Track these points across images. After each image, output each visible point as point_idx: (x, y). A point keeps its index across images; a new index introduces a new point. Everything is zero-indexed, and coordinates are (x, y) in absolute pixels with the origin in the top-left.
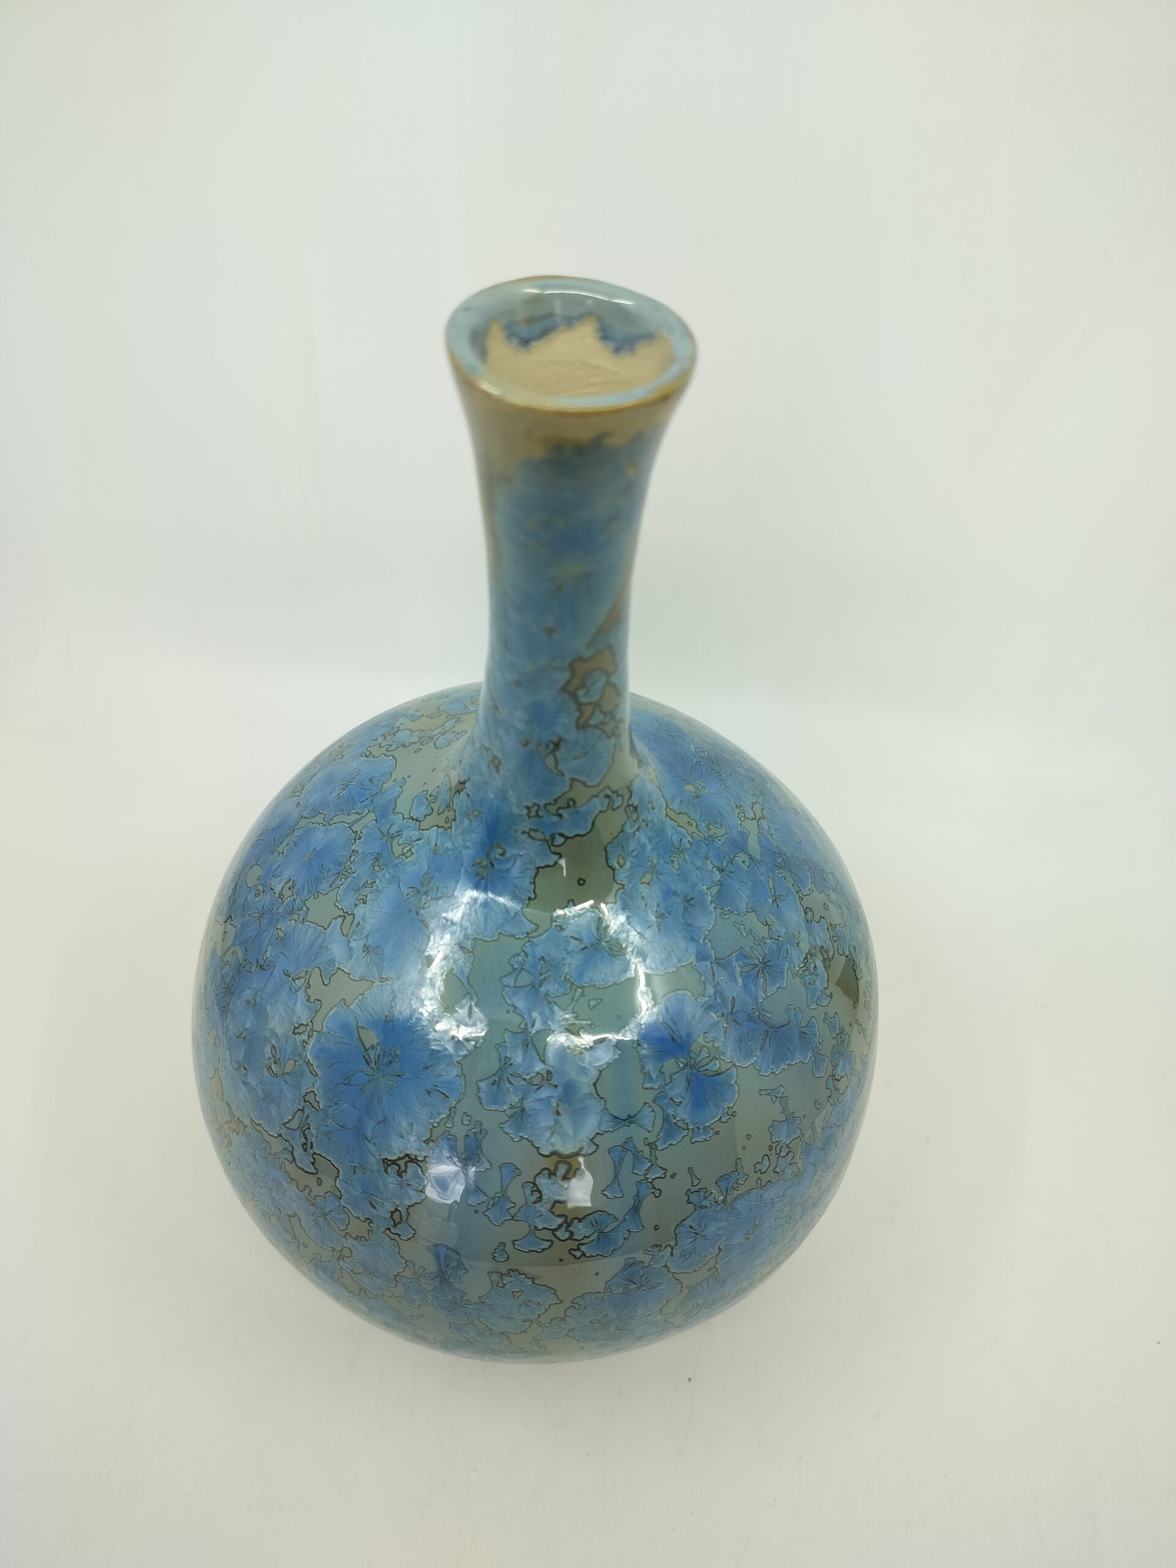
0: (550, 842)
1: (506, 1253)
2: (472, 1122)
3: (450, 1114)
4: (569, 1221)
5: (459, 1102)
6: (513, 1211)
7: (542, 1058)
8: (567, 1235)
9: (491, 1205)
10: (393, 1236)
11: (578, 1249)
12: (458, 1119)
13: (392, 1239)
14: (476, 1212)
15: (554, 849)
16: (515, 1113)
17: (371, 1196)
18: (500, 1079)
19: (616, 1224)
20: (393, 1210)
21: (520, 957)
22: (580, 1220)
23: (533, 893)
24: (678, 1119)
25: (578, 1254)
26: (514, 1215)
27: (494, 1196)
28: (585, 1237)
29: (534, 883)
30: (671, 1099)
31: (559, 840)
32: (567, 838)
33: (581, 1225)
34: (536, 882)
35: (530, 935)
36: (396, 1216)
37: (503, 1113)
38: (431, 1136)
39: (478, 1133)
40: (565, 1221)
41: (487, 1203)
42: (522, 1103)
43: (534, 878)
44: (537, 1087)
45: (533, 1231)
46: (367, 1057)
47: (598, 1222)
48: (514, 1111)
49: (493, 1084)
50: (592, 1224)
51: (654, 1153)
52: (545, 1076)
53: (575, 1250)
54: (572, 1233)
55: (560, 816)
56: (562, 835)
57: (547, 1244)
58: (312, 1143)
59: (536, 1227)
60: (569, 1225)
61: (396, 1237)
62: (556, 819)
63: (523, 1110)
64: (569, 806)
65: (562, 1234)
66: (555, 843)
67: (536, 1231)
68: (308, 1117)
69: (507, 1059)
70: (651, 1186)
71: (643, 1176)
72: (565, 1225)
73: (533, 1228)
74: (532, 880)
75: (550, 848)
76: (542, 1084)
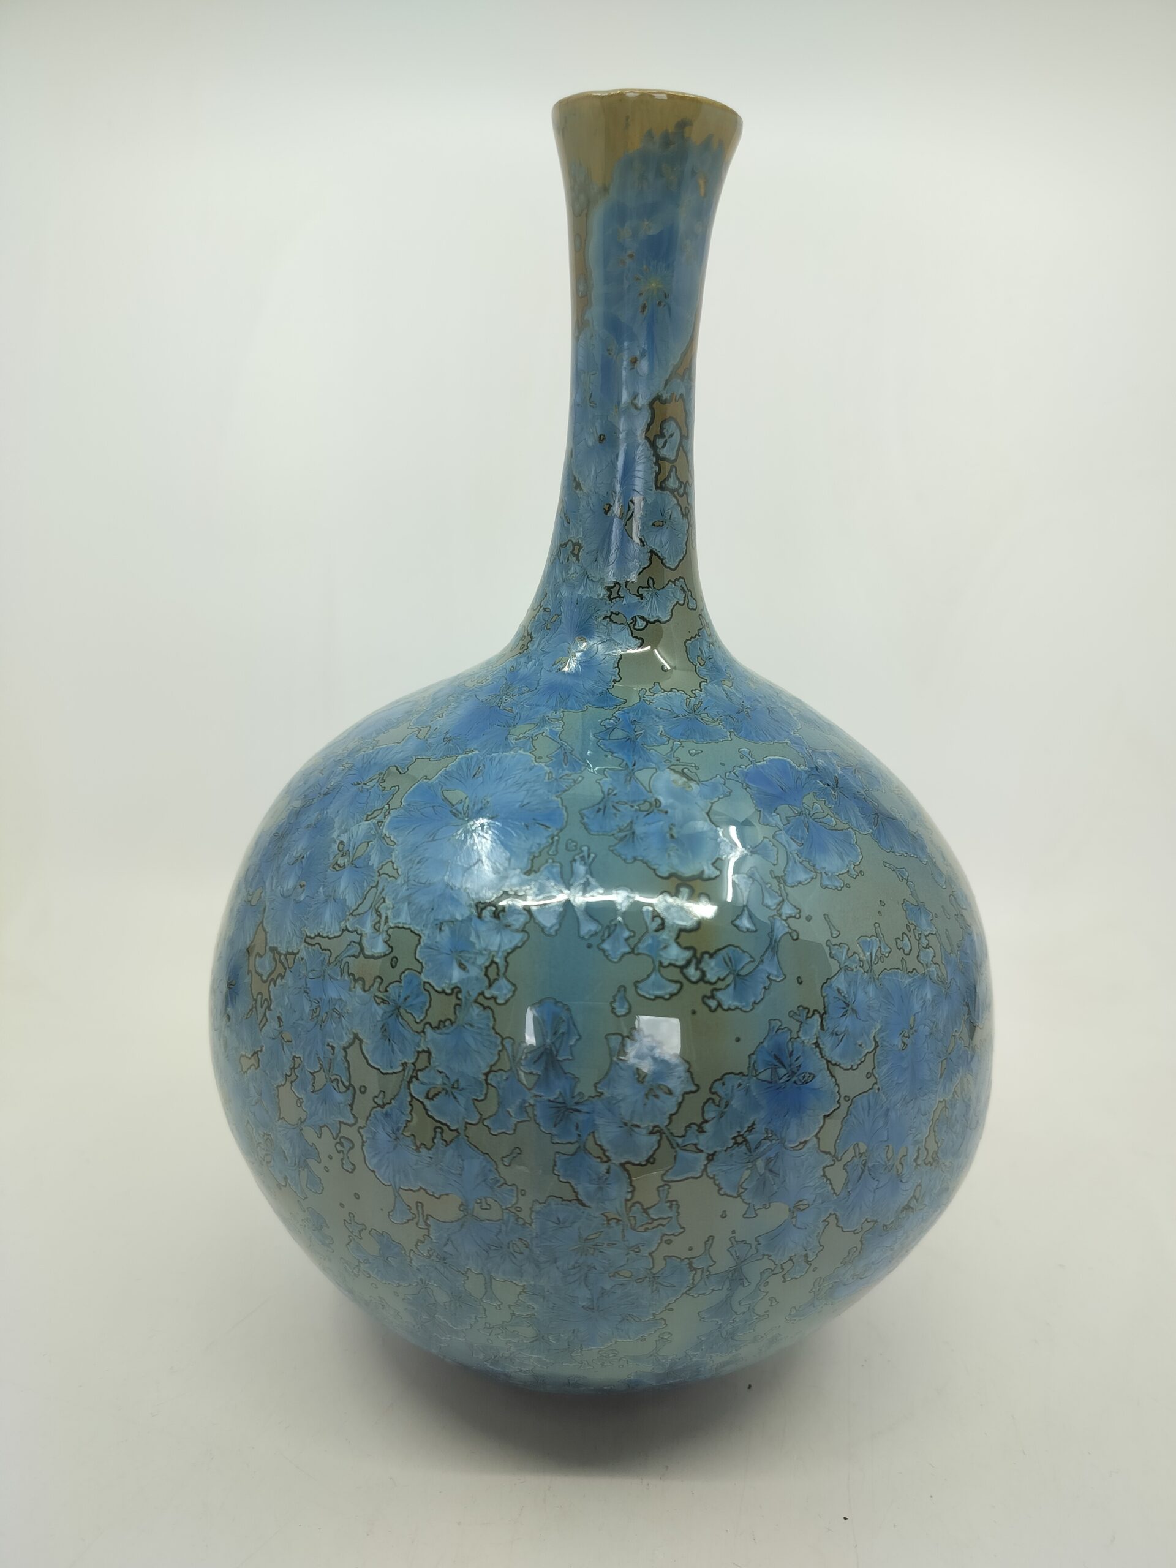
0: (632, 625)
1: (628, 1001)
2: (578, 847)
3: (552, 843)
4: (698, 955)
5: (561, 830)
6: (633, 942)
7: (648, 789)
8: (698, 974)
9: (606, 935)
10: (486, 1003)
11: (712, 997)
12: (562, 847)
14: (589, 946)
15: (636, 633)
16: (626, 836)
17: (462, 954)
18: (605, 807)
19: (753, 965)
20: (487, 964)
21: (612, 721)
22: (712, 956)
23: (618, 676)
24: (803, 859)
25: (713, 1004)
26: (634, 947)
27: (608, 924)
28: (719, 979)
29: (618, 667)
31: (640, 624)
32: (648, 622)
33: (713, 963)
34: (620, 667)
35: (618, 707)
36: (492, 972)
37: (612, 837)
38: (532, 866)
39: (586, 856)
40: (694, 956)
41: (601, 934)
42: (631, 828)
43: (618, 663)
44: (646, 813)
45: (657, 968)
46: (454, 811)
47: (733, 960)
48: (622, 834)
49: (598, 811)
50: (725, 962)
51: (783, 888)
52: (654, 803)
53: (709, 998)
54: (703, 973)
55: (641, 596)
56: (643, 618)
57: (674, 988)
58: (387, 918)
59: (661, 963)
60: (699, 962)
61: (491, 1003)
62: (636, 599)
63: (633, 833)
64: (649, 587)
65: (692, 972)
66: (637, 627)
67: (662, 969)
68: (383, 889)
69: (611, 791)
70: (786, 925)
71: (775, 911)
72: (694, 961)
73: (657, 964)
74: (616, 665)
75: (632, 631)
76: (651, 810)
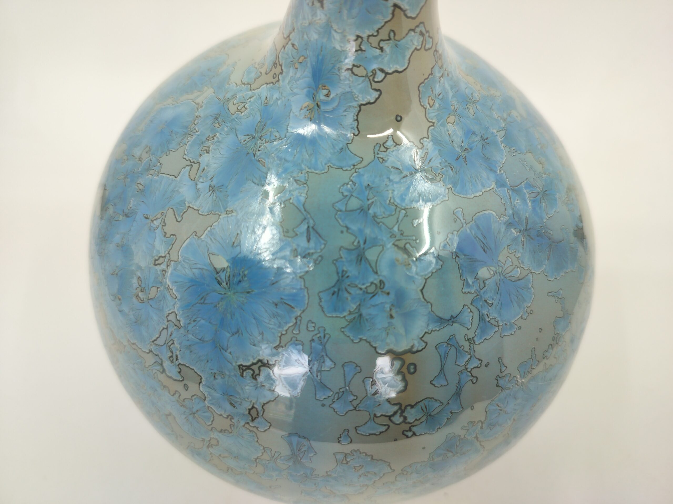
0: (371, 78)
1: (350, 437)
2: (316, 328)
3: (296, 323)
4: (403, 408)
5: (303, 311)
6: (355, 403)
7: (375, 270)
8: (401, 419)
9: (336, 399)
10: (251, 429)
11: (410, 430)
12: (303, 327)
13: (250, 431)
14: (323, 405)
15: (375, 86)
16: (354, 318)
17: (231, 397)
18: (339, 290)
19: (441, 407)
20: (250, 407)
21: (349, 186)
22: (412, 407)
23: (356, 130)
24: (491, 317)
25: (410, 434)
26: (357, 406)
27: (338, 391)
28: (416, 420)
29: (357, 120)
30: (485, 301)
31: (380, 76)
32: (387, 74)
33: (413, 411)
34: (359, 119)
35: (356, 167)
36: (254, 412)
37: (344, 319)
38: (280, 342)
39: (322, 337)
40: (400, 408)
41: (332, 397)
42: (359, 310)
43: (357, 116)
44: (372, 295)
45: (372, 418)
46: (219, 278)
47: (427, 407)
48: (352, 316)
49: (333, 294)
50: (422, 409)
51: (472, 347)
52: (379, 285)
53: (407, 431)
54: (405, 418)
55: (382, 49)
56: (382, 70)
57: (384, 428)
58: (177, 356)
59: (375, 415)
60: (403, 411)
61: (254, 429)
62: (378, 51)
63: (361, 315)
64: (390, 39)
65: (398, 419)
66: (376, 80)
67: (375, 418)
68: (171, 334)
69: (344, 273)
70: (470, 375)
71: (464, 367)
72: (399, 412)
73: (372, 416)
74: (356, 118)
75: (371, 84)
76: (376, 292)
